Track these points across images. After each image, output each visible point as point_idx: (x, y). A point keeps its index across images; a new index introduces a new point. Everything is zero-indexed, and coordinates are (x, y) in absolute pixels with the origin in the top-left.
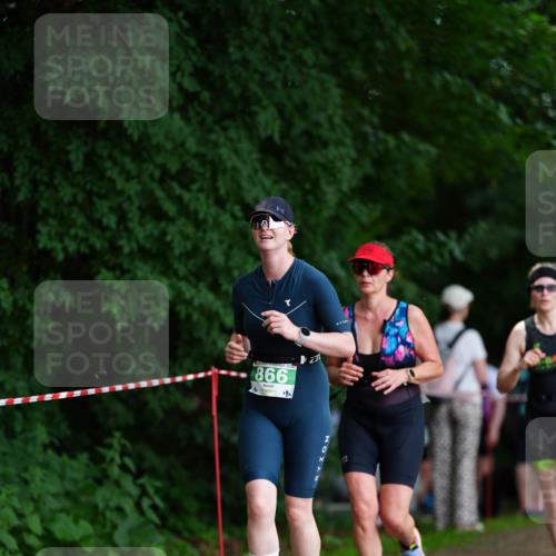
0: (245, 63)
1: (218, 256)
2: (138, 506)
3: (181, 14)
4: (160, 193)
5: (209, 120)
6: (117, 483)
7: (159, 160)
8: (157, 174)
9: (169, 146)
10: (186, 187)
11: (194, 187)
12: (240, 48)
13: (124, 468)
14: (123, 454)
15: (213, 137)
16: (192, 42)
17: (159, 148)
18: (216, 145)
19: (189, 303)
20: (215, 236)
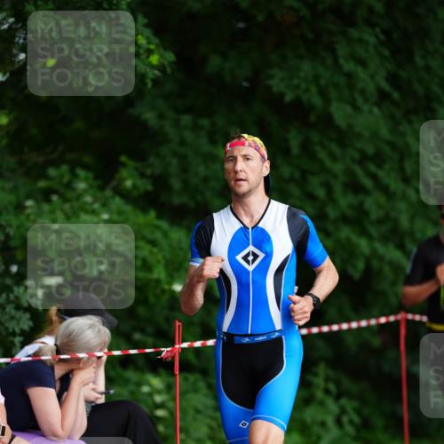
0: (428, 69)
1: (404, 221)
2: (339, 422)
3: (378, 30)
4: (359, 171)
5: (398, 114)
6: (322, 404)
7: (359, 145)
8: (357, 156)
9: (366, 134)
10: (380, 166)
11: (387, 167)
12: (424, 57)
13: (327, 391)
14: (327, 379)
15: (402, 128)
16: (386, 52)
17: (359, 136)
18: (403, 134)
19: (381, 258)
20: (402, 206)
